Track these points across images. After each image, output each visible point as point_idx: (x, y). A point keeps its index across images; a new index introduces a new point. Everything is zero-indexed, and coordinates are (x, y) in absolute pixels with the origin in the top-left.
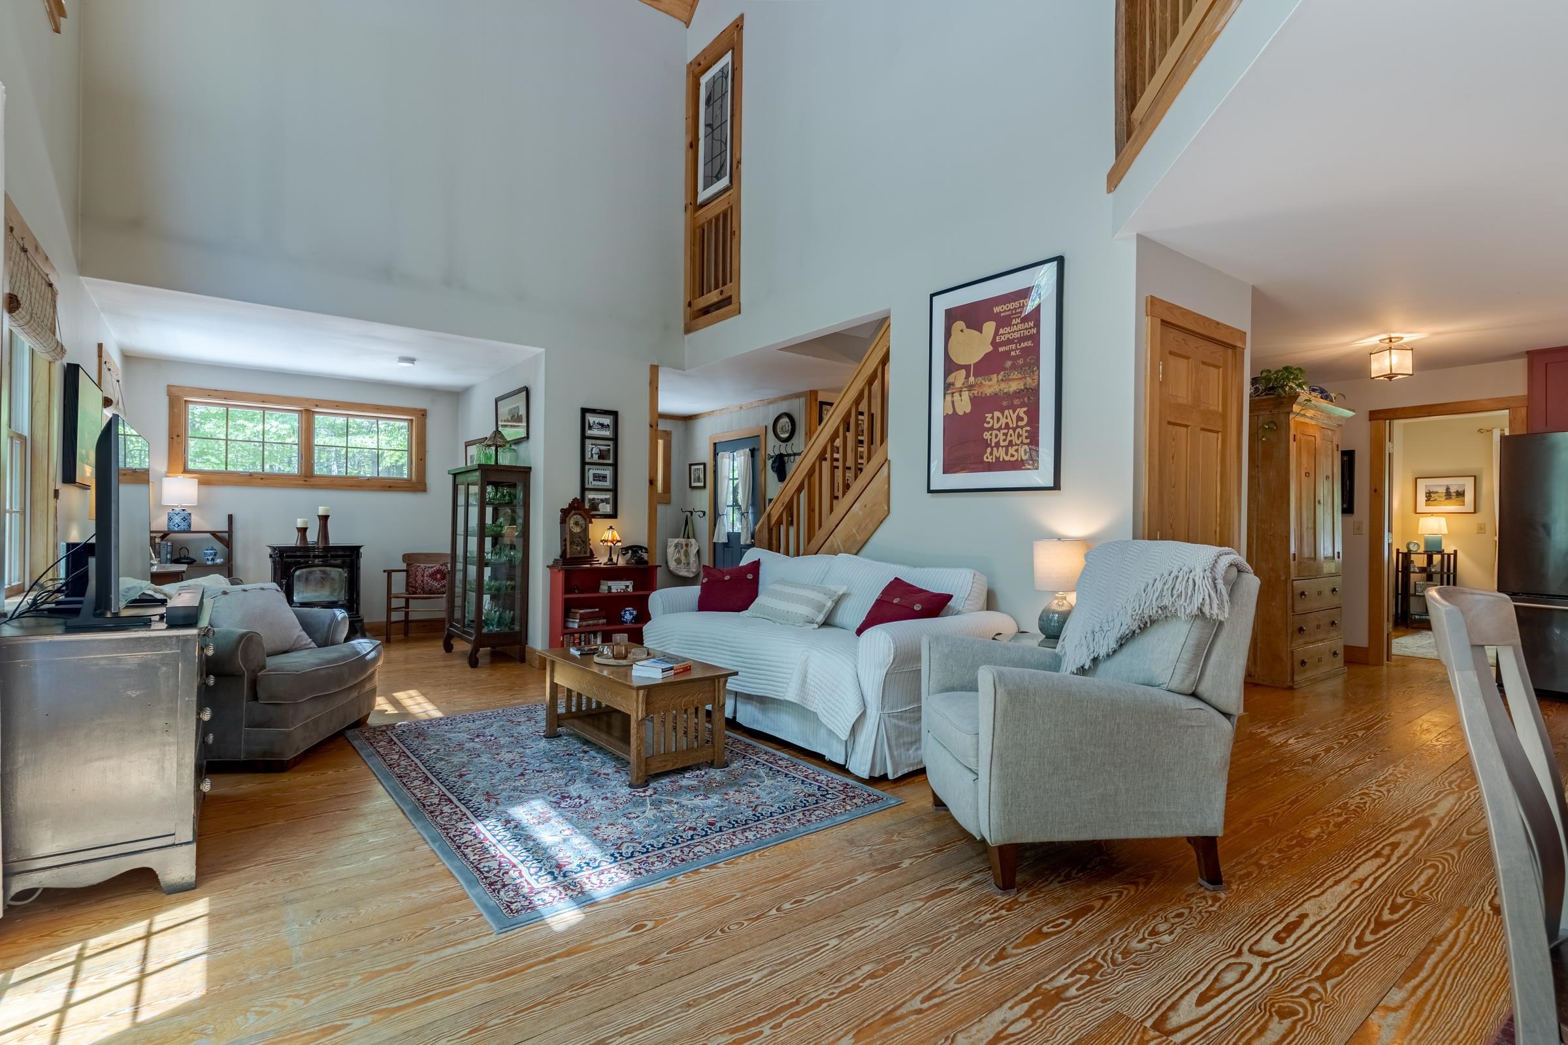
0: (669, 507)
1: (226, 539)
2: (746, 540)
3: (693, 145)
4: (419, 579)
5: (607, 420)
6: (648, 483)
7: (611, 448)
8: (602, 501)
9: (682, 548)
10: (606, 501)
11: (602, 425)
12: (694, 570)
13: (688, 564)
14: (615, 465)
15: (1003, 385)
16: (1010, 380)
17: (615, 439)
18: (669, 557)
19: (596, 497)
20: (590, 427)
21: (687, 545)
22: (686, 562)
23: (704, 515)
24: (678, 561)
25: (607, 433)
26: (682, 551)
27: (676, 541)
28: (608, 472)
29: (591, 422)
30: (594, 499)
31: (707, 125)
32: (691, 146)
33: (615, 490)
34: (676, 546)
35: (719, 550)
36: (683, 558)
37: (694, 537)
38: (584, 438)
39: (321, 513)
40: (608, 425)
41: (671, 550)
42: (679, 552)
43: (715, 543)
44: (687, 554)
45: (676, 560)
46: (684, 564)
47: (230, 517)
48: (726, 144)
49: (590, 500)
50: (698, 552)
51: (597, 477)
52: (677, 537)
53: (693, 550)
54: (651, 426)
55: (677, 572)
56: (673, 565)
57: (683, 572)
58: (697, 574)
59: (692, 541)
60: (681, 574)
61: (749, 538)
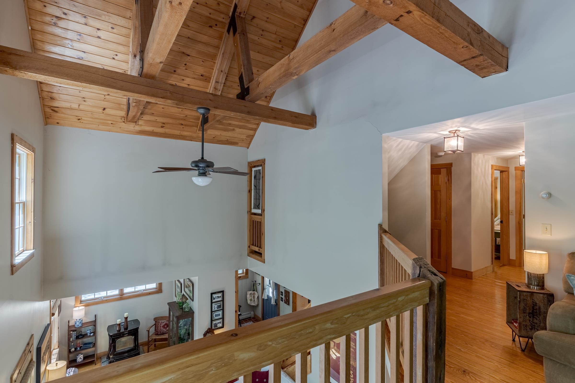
0: (248, 280)
1: (94, 323)
2: (273, 303)
3: (250, 191)
4: (159, 328)
5: (220, 295)
6: (235, 312)
7: (222, 304)
8: (218, 323)
9: (252, 295)
10: (220, 323)
11: (218, 297)
12: (257, 304)
13: (254, 301)
14: (223, 310)
17: (223, 301)
18: (248, 299)
19: (216, 322)
20: (214, 299)
21: (254, 294)
22: (254, 300)
23: (260, 284)
24: (251, 300)
25: (220, 299)
26: (252, 296)
27: (250, 292)
28: (220, 312)
29: (214, 297)
30: (216, 323)
31: (254, 186)
32: (249, 192)
33: (223, 318)
34: (250, 294)
35: (265, 301)
36: (253, 299)
37: (257, 291)
38: (212, 303)
39: (125, 316)
40: (220, 296)
41: (248, 296)
42: (251, 296)
43: (263, 299)
44: (254, 297)
45: (250, 300)
46: (253, 301)
47: (95, 315)
48: (260, 197)
49: (214, 324)
50: (258, 297)
51: (216, 316)
52: (250, 290)
53: (256, 297)
55: (251, 304)
56: (249, 302)
57: (253, 304)
58: (258, 305)
59: (256, 292)
60: (252, 305)
61: (274, 302)
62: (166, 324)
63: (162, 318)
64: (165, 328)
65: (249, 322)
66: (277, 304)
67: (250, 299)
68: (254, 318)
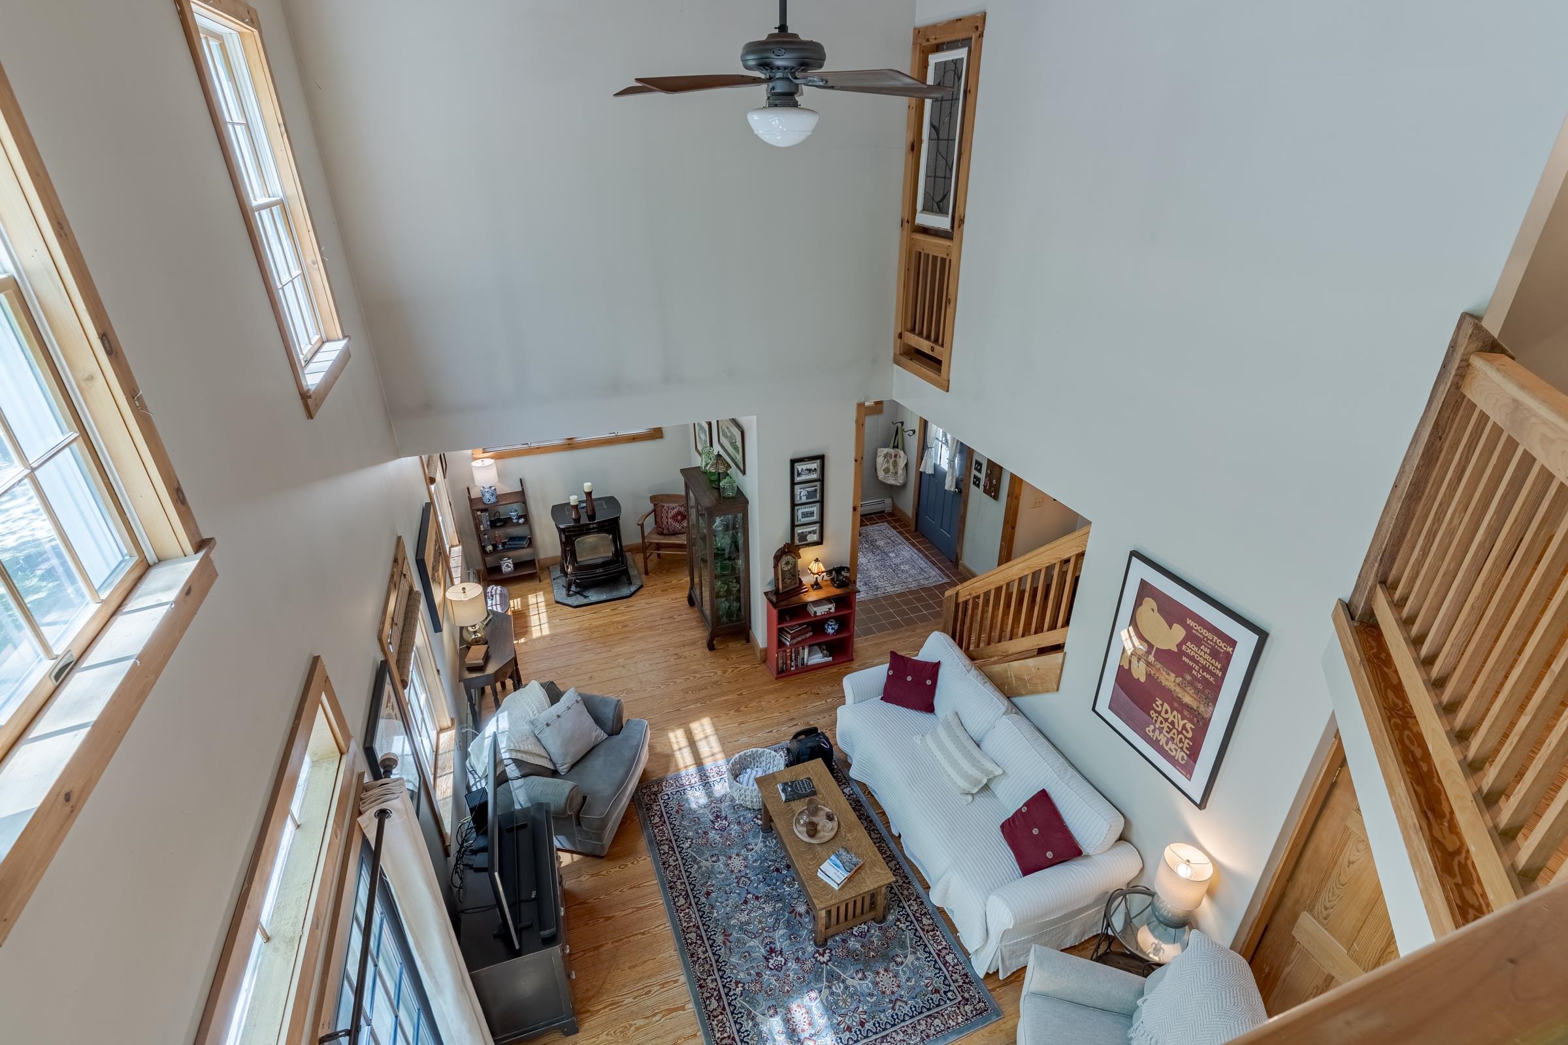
0: (880, 417)
1: (521, 497)
2: (951, 487)
3: (914, 147)
4: (664, 519)
5: (814, 465)
6: (852, 510)
7: (818, 488)
8: (810, 532)
9: (891, 458)
10: (814, 532)
11: (810, 470)
12: (901, 482)
13: (896, 473)
14: (822, 502)
15: (1178, 689)
16: (1185, 691)
17: (822, 480)
18: (878, 467)
19: (804, 530)
20: (799, 475)
21: (896, 456)
22: (894, 471)
23: (914, 433)
24: (887, 471)
25: (814, 476)
26: (891, 461)
27: (886, 450)
28: (815, 509)
29: (800, 470)
30: (802, 533)
31: (932, 125)
32: (912, 148)
33: (821, 522)
34: (885, 456)
35: (925, 478)
36: (891, 468)
37: (903, 449)
38: (793, 484)
39: (587, 490)
40: (815, 469)
41: (880, 460)
42: (888, 461)
43: (921, 472)
44: (895, 464)
45: (884, 470)
46: (892, 473)
47: (521, 480)
48: (951, 170)
49: (799, 534)
50: (906, 465)
51: (805, 515)
52: (887, 446)
53: (902, 464)
54: (856, 461)
55: (885, 481)
56: (881, 475)
57: (891, 481)
58: (904, 485)
59: (902, 453)
60: (888, 482)
61: (954, 486)
62: (679, 513)
63: (670, 498)
64: (677, 521)
65: (878, 523)
66: (960, 492)
67: (883, 468)
68: (891, 514)
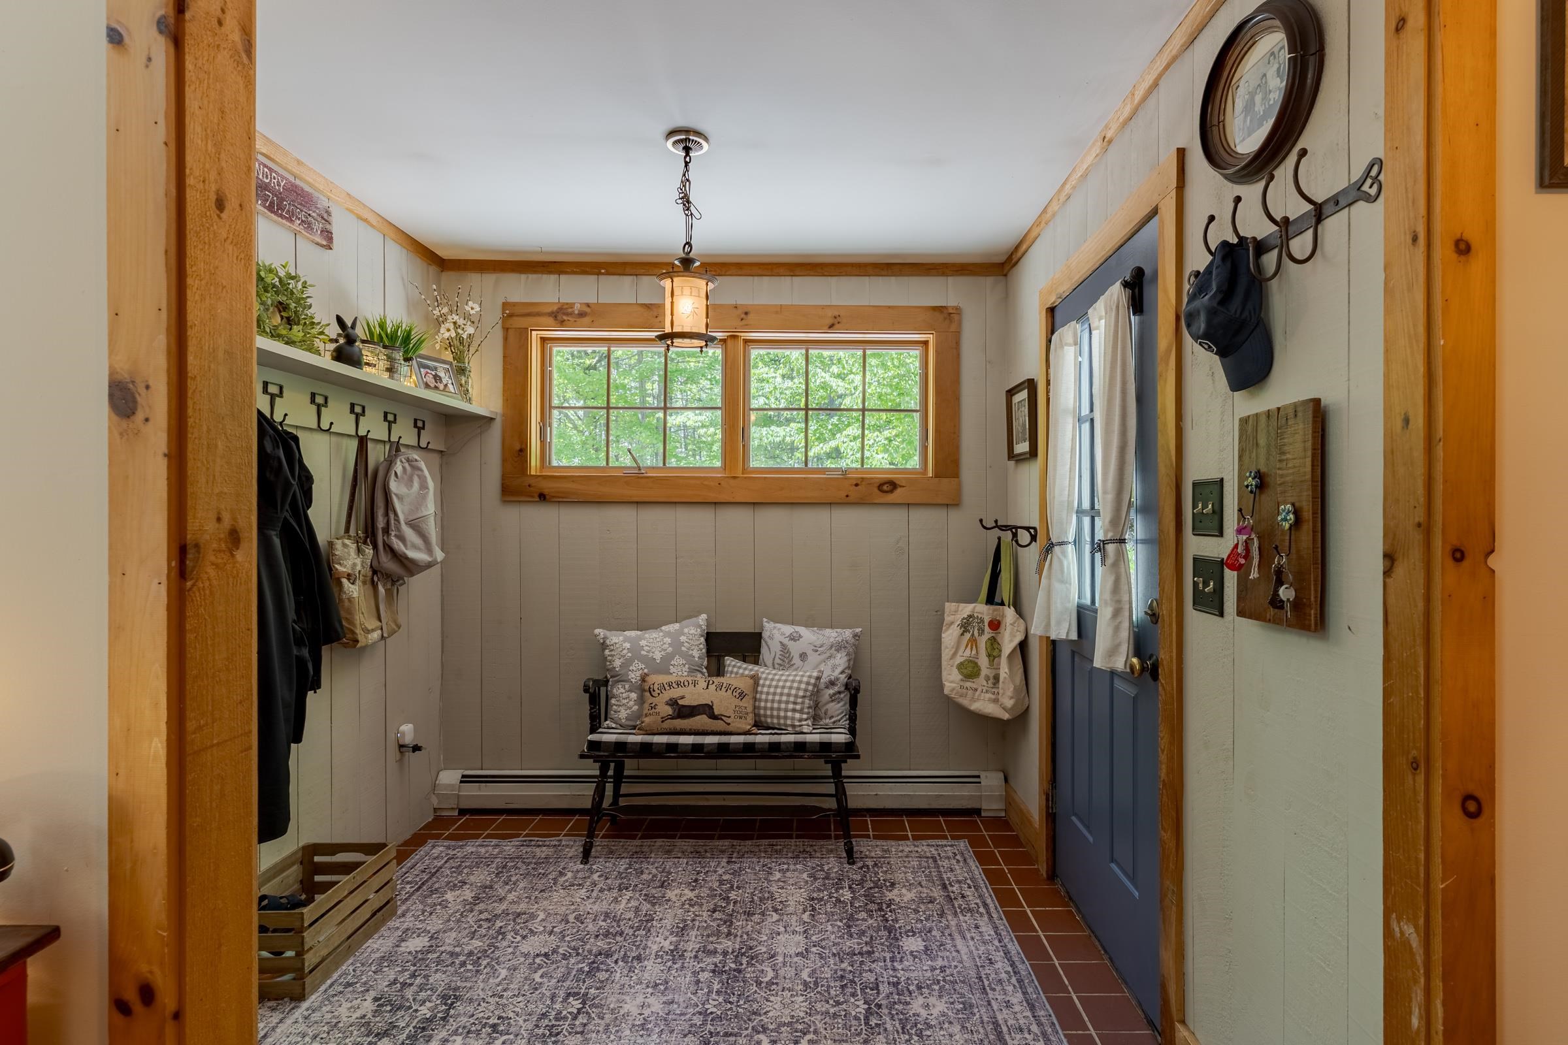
0: (954, 515)
2: (1112, 652)
9: (981, 631)
12: (1009, 703)
13: (996, 678)
18: (946, 654)
21: (994, 625)
22: (991, 673)
24: (970, 671)
26: (983, 641)
27: (967, 609)
34: (966, 626)
35: (1064, 656)
36: (983, 661)
37: (1017, 604)
41: (950, 636)
42: (973, 641)
44: (994, 648)
45: (960, 667)
46: (987, 678)
50: (1022, 648)
52: (973, 600)
53: (1009, 642)
55: (965, 702)
56: (951, 679)
57: (981, 704)
58: (1021, 718)
59: (1009, 613)
60: (975, 707)
61: (1125, 648)
65: (945, 838)
67: (959, 660)
68: (1000, 823)
